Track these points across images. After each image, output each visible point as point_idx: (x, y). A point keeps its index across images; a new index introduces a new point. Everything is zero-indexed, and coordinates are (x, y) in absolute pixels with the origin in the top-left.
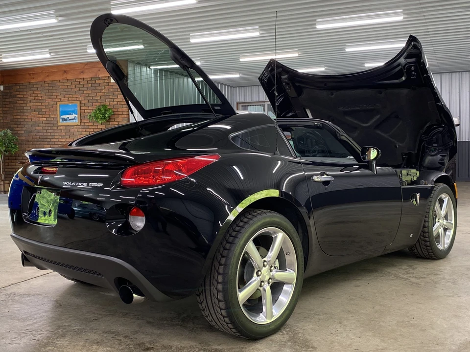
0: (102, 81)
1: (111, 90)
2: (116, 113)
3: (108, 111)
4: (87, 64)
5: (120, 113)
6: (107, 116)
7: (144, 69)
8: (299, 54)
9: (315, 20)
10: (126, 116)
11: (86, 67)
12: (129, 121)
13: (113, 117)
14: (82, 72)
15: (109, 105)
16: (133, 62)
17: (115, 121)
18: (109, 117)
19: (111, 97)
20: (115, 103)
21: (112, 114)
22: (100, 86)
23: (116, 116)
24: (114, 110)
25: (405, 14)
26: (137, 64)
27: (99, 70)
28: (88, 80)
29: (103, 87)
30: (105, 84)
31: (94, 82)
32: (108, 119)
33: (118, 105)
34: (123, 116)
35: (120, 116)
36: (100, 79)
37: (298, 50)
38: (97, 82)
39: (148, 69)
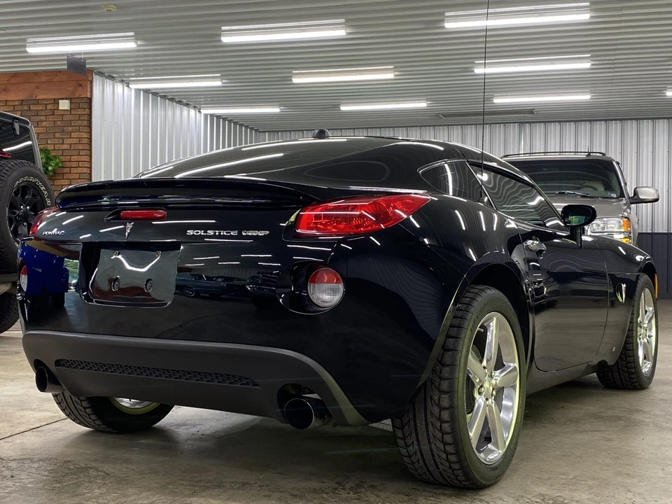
0: (41, 108)
1: (59, 123)
2: (68, 164)
3: (51, 160)
4: (15, 75)
5: (75, 164)
6: (50, 168)
7: (119, 88)
8: (396, 76)
9: (443, 14)
10: (85, 170)
11: (13, 81)
12: (90, 179)
13: (61, 171)
14: (5, 90)
15: (54, 149)
16: (101, 74)
17: (63, 179)
18: (54, 171)
19: (57, 135)
20: (65, 147)
21: (60, 165)
22: (37, 115)
23: (66, 170)
24: (63, 158)
25: (592, 10)
26: (106, 78)
27: (37, 88)
28: (16, 103)
29: (44, 118)
30: (48, 113)
31: (26, 108)
32: (51, 174)
33: (70, 149)
34: (80, 170)
35: (73, 170)
36: (38, 104)
37: (395, 68)
38: (33, 107)
39: (126, 88)
